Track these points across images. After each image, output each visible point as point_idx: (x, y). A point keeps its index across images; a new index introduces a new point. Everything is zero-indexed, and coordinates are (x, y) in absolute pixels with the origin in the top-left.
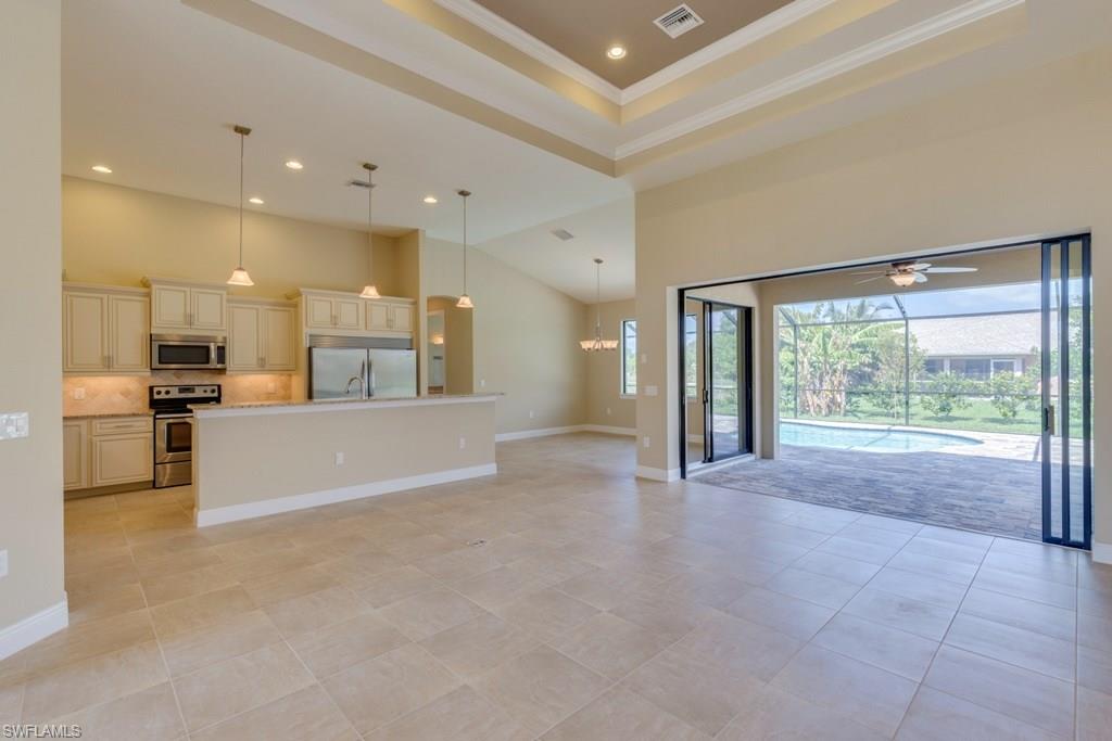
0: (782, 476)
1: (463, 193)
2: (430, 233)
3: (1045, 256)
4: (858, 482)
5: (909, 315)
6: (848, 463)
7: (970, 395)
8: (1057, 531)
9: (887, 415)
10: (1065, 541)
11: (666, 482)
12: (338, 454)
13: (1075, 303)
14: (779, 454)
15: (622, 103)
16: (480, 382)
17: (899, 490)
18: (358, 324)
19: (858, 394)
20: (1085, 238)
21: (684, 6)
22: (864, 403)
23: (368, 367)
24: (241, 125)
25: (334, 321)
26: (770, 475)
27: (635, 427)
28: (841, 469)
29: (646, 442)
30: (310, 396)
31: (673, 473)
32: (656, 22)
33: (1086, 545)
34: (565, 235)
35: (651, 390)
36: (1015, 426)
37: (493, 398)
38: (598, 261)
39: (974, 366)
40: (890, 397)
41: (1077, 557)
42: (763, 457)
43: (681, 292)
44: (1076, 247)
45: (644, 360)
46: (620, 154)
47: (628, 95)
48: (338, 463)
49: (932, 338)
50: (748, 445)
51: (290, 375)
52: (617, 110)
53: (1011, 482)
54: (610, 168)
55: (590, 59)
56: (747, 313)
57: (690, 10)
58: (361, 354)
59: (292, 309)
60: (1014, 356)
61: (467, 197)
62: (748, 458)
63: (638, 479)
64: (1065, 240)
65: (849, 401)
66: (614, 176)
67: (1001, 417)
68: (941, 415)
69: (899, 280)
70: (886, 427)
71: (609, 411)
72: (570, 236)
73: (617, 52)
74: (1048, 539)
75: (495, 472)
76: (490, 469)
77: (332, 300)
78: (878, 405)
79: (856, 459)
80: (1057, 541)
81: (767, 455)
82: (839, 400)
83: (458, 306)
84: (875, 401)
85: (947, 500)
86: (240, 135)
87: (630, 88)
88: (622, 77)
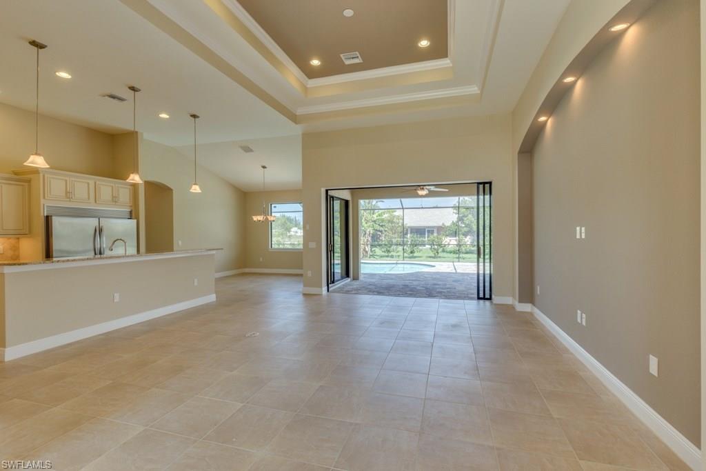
0: (369, 287)
1: (194, 116)
2: (147, 137)
3: (478, 188)
4: (401, 287)
5: (404, 207)
6: (392, 279)
7: (421, 245)
8: (481, 295)
9: (387, 256)
10: (484, 298)
11: (322, 295)
12: (115, 295)
13: (487, 204)
14: (361, 277)
15: (308, 86)
16: (178, 242)
17: (418, 288)
18: (89, 198)
19: (375, 246)
20: (490, 183)
21: (357, 53)
22: (378, 251)
23: (99, 231)
24: (38, 40)
25: (69, 195)
26: (364, 287)
27: (302, 269)
28: (391, 282)
29: (309, 274)
30: (48, 255)
31: (325, 289)
32: (342, 55)
33: (490, 299)
34: (247, 149)
35: (312, 245)
36: (439, 259)
37: (214, 252)
38: (264, 167)
39: (419, 231)
40: (390, 247)
41: (487, 303)
42: (354, 279)
43: (327, 191)
44: (487, 186)
45: (308, 227)
46: (300, 111)
47: (312, 83)
48: (115, 301)
49: (413, 218)
50: (347, 274)
51: (18, 238)
52: (306, 89)
53: (453, 281)
54: (294, 118)
55: (301, 62)
56: (347, 202)
57: (358, 55)
58: (93, 222)
59: (27, 184)
60: (434, 227)
61: (197, 119)
62: (348, 280)
63: (305, 295)
64: (484, 183)
65: (371, 251)
66: (296, 123)
67: (433, 255)
68: (411, 255)
69: (420, 192)
70: (395, 262)
71: (261, 259)
72: (251, 151)
73: (315, 62)
74: (479, 298)
75: (215, 300)
76: (212, 298)
77: (68, 179)
78: (385, 252)
79: (393, 277)
80: (481, 299)
81: (356, 278)
82: (367, 249)
83: (191, 191)
84: (383, 250)
85: (438, 290)
86: (36, 48)
87: (314, 80)
88: (311, 73)
